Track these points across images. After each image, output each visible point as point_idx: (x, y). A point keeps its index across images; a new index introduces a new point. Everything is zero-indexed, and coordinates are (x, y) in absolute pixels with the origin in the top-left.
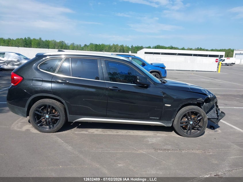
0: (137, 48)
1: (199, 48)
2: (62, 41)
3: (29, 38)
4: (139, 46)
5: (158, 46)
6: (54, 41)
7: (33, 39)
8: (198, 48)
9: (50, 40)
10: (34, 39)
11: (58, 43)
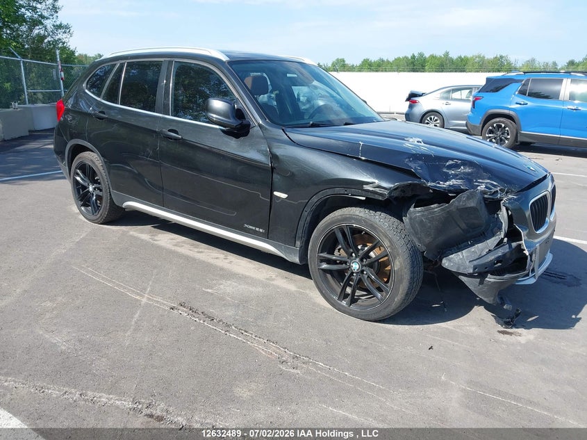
2: (501, 57)
3: (421, 55)
6: (479, 57)
7: (429, 57)
9: (469, 55)
10: (433, 57)
11: (489, 61)
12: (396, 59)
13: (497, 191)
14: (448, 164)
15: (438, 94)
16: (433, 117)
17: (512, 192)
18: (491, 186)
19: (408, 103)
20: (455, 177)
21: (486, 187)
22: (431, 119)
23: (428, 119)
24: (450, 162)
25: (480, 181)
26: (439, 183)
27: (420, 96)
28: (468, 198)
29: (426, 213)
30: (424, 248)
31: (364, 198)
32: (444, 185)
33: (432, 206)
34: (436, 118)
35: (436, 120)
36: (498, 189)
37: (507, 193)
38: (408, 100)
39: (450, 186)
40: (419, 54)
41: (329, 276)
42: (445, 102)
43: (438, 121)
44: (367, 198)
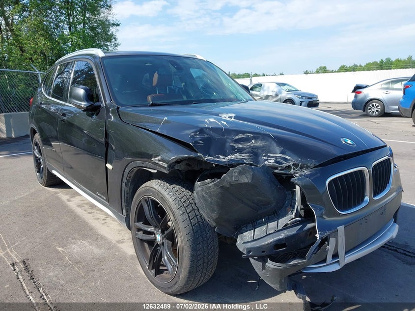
12: (367, 64)
13: (289, 166)
14: (237, 137)
15: (379, 85)
16: (374, 104)
17: (307, 167)
18: (282, 161)
19: (354, 94)
20: (240, 151)
21: (276, 162)
22: (373, 105)
23: (371, 105)
24: (241, 136)
25: (271, 155)
26: (218, 157)
27: (364, 88)
28: (241, 173)
29: (204, 188)
30: (214, 224)
31: (156, 171)
32: (223, 159)
33: (206, 181)
34: (377, 105)
35: (377, 106)
36: (291, 163)
37: (301, 168)
38: (354, 91)
39: (231, 160)
40: (386, 59)
41: (146, 245)
42: (385, 91)
43: (379, 107)
44: (158, 171)
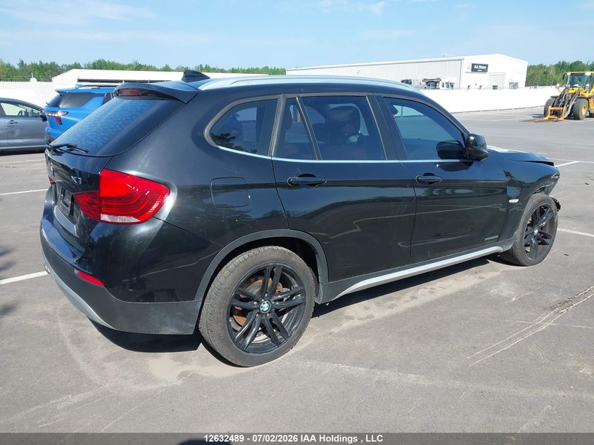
0: (38, 68)
1: (204, 66)
4: (44, 62)
5: (99, 61)
8: (201, 66)
